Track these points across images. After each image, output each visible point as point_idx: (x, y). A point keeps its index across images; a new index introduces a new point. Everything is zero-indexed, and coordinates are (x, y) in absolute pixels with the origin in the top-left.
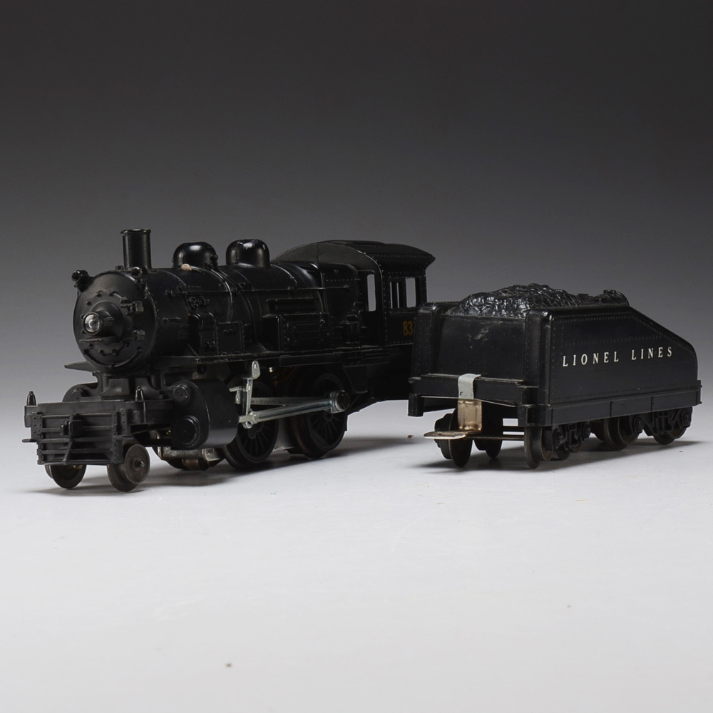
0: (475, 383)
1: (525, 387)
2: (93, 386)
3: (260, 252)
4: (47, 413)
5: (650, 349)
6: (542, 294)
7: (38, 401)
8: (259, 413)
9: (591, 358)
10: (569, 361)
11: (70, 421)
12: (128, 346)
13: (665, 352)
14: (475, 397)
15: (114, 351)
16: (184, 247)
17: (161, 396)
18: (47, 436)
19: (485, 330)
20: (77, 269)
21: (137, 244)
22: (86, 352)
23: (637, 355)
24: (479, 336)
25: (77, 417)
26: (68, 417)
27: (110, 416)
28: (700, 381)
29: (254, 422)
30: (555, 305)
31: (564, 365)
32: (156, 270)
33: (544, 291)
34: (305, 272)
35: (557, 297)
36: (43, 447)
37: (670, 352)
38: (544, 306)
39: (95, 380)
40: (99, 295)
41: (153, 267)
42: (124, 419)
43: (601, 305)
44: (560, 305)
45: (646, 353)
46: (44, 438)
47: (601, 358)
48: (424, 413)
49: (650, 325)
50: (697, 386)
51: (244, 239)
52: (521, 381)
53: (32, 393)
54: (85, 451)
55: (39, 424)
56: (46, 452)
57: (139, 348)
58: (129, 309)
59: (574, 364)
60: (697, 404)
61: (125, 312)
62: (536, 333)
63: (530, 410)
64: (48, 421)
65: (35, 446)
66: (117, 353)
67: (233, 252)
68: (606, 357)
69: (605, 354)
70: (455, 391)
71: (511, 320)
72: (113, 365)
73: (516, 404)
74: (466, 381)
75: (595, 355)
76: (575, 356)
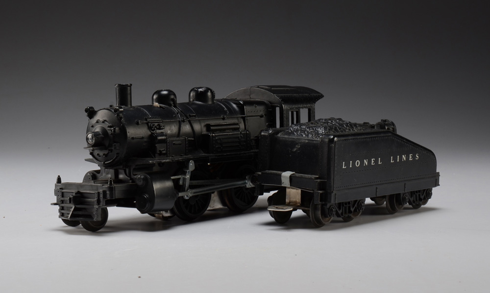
0: (291, 177)
1: (319, 180)
2: (98, 172)
3: (209, 94)
4: (65, 189)
5: (403, 156)
6: (335, 124)
7: (63, 181)
8: (194, 191)
9: (362, 163)
10: (347, 165)
11: (74, 194)
12: (111, 152)
13: (414, 157)
14: (291, 186)
15: (104, 154)
16: (158, 92)
17: (131, 181)
18: (64, 202)
19: (298, 146)
20: (88, 106)
21: (124, 93)
22: (91, 154)
23: (395, 159)
24: (295, 150)
25: (78, 192)
26: (73, 192)
27: (94, 193)
28: (439, 173)
29: (190, 195)
30: (342, 131)
31: (344, 167)
32: (134, 107)
33: (337, 122)
34: (234, 106)
35: (344, 126)
36: (62, 208)
37: (417, 156)
38: (334, 132)
39: (99, 168)
40: (97, 122)
41: (133, 105)
42: (101, 196)
43: (376, 129)
44: (345, 131)
45: (401, 158)
46: (63, 203)
47: (369, 162)
48: (264, 193)
49: (404, 141)
50: (437, 175)
51: (199, 87)
52: (317, 176)
53: (59, 176)
54: (80, 213)
55: (60, 194)
56: (63, 211)
57: (117, 154)
58: (111, 130)
59: (351, 166)
60: (436, 186)
61: (109, 132)
62: (326, 149)
63: (321, 194)
64: (65, 193)
65: (58, 207)
66: (106, 155)
67: (192, 94)
68: (373, 162)
69: (372, 159)
70: (280, 182)
71: (313, 140)
72: (104, 162)
73: (313, 191)
74: (286, 175)
75: (365, 160)
76: (351, 162)
